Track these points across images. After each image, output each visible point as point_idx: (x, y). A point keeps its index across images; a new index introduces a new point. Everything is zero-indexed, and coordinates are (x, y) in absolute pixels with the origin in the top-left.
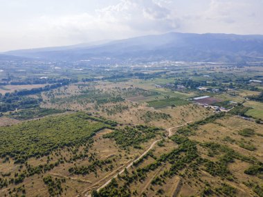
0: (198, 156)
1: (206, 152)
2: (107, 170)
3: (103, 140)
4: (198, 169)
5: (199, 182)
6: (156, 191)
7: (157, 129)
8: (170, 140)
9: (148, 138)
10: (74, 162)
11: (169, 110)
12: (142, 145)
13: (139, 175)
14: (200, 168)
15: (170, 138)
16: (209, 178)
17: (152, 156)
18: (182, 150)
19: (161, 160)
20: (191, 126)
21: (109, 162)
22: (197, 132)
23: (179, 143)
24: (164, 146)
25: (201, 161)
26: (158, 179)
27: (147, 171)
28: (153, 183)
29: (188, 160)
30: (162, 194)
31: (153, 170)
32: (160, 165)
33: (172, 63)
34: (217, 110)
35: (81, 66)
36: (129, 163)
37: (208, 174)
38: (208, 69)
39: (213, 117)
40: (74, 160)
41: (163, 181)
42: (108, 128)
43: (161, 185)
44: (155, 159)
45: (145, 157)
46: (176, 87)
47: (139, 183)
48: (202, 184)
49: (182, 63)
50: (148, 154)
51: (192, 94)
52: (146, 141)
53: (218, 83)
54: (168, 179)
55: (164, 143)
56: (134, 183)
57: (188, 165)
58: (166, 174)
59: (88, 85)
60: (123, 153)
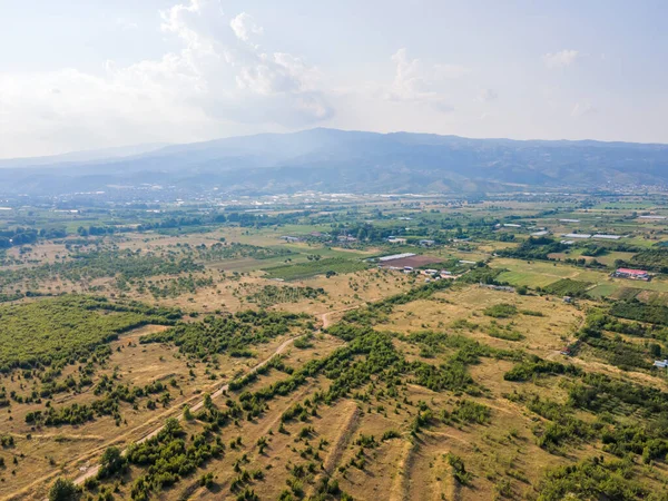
0: (397, 359)
1: (417, 349)
2: (151, 406)
3: (141, 347)
4: (399, 383)
5: (404, 406)
6: (295, 435)
7: (293, 317)
8: (326, 336)
9: (271, 334)
10: (45, 401)
11: (320, 281)
12: (252, 349)
13: (247, 408)
14: (403, 381)
15: (326, 332)
16: (428, 396)
17: (280, 368)
18: (358, 352)
19: (306, 374)
20: (377, 306)
21: (160, 389)
22: (391, 317)
23: (348, 339)
24: (310, 346)
25: (405, 368)
26: (298, 411)
27: (269, 397)
28: (287, 419)
29: (375, 368)
30: (311, 438)
31: (284, 394)
32: (303, 382)
33: (323, 197)
34: (434, 277)
35: (74, 204)
36: (219, 387)
37: (425, 389)
38: (407, 206)
39: (426, 288)
40: (45, 395)
41: (314, 414)
42: (154, 322)
43: (310, 422)
44: (290, 372)
45: (263, 372)
46: (336, 240)
47: (246, 424)
48: (410, 408)
49: (348, 196)
50: (270, 366)
51: (373, 251)
52: (264, 342)
53: (431, 230)
54: (327, 407)
55: (311, 342)
56: (232, 426)
57: (374, 377)
58: (319, 399)
59: (96, 243)
60: (200, 369)
